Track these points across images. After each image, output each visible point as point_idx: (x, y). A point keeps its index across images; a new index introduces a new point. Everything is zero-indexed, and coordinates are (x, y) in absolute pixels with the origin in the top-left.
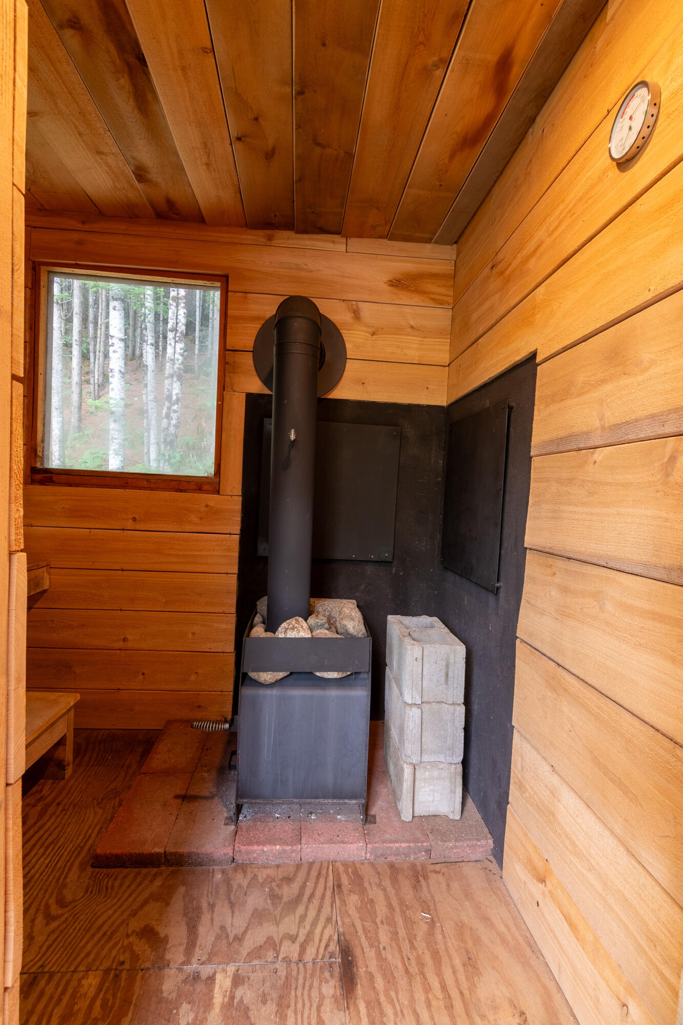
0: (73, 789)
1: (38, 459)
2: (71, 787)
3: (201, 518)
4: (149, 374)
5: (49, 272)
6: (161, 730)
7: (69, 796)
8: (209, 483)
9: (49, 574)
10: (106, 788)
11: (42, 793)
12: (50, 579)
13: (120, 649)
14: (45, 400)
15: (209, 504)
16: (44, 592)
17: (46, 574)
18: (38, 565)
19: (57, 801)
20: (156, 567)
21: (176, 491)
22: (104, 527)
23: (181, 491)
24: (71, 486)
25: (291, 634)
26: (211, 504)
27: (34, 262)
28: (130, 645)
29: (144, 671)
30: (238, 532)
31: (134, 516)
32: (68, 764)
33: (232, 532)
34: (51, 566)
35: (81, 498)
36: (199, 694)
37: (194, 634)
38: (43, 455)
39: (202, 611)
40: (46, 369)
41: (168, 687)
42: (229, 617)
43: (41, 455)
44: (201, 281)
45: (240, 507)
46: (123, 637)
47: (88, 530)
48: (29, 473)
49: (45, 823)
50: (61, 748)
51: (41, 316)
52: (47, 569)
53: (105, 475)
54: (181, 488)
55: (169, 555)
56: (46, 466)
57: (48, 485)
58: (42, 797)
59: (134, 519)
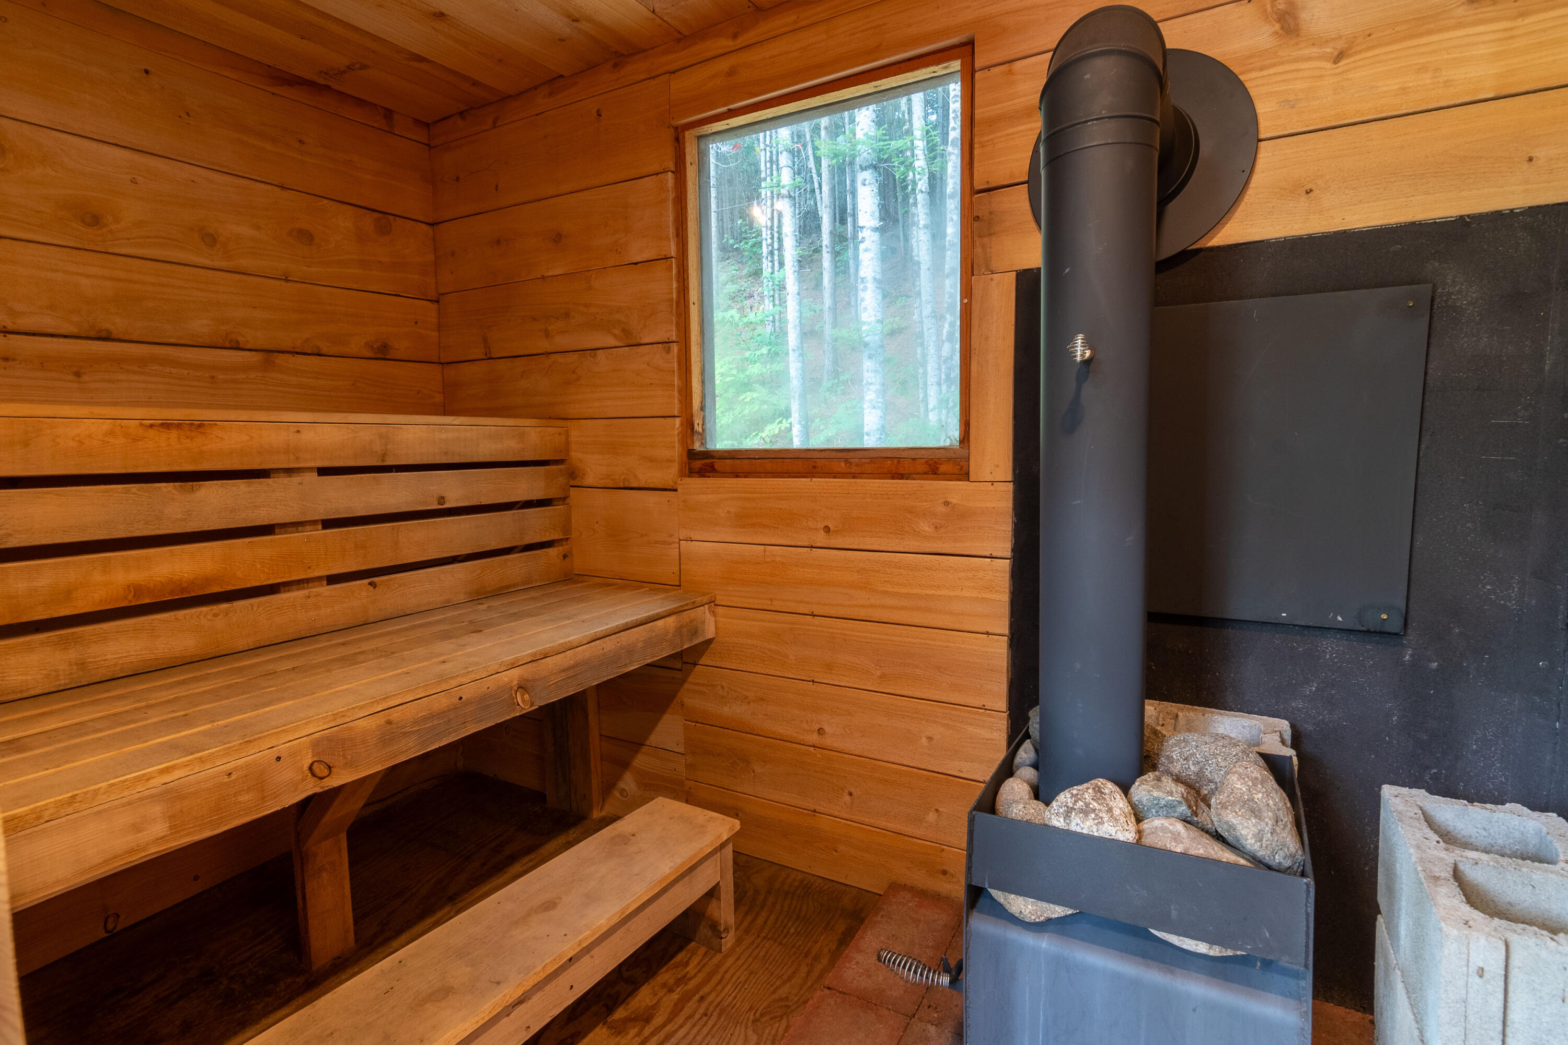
0: (728, 976)
1: (695, 438)
2: (726, 972)
3: (936, 527)
4: (922, 275)
5: (700, 138)
6: (881, 895)
7: (719, 987)
8: (949, 460)
9: (714, 614)
10: (774, 992)
11: (688, 969)
12: (716, 622)
13: (814, 746)
14: (702, 344)
15: (949, 500)
16: (709, 642)
17: (708, 615)
18: (694, 602)
19: (701, 993)
20: (863, 613)
21: (893, 478)
22: (784, 542)
23: (901, 477)
24: (737, 476)
25: (1081, 825)
26: (954, 500)
27: (676, 128)
28: (828, 741)
29: (852, 790)
30: (1009, 554)
31: (826, 524)
32: (727, 930)
33: (994, 554)
34: (717, 603)
35: (749, 495)
36: (943, 850)
37: (930, 739)
38: (703, 430)
39: (943, 699)
40: (702, 293)
41: (890, 826)
42: (994, 717)
43: (700, 430)
44: (924, 70)
45: (1010, 504)
46: (818, 726)
47: (762, 547)
48: (685, 458)
49: (676, 1031)
50: (714, 903)
51: (689, 211)
52: (709, 608)
53: (783, 456)
54: (901, 471)
55: (885, 593)
56: (710, 446)
57: (709, 477)
58: (685, 976)
59: (827, 529)
